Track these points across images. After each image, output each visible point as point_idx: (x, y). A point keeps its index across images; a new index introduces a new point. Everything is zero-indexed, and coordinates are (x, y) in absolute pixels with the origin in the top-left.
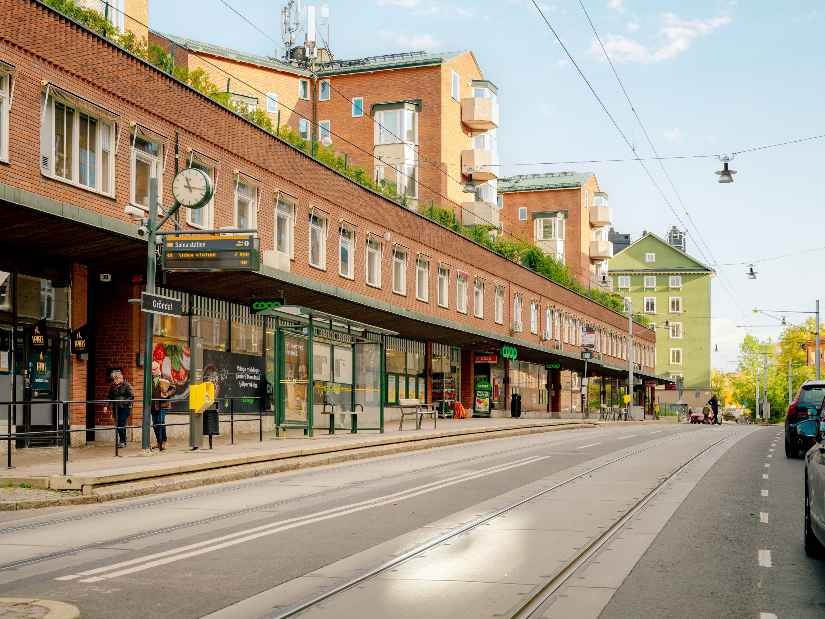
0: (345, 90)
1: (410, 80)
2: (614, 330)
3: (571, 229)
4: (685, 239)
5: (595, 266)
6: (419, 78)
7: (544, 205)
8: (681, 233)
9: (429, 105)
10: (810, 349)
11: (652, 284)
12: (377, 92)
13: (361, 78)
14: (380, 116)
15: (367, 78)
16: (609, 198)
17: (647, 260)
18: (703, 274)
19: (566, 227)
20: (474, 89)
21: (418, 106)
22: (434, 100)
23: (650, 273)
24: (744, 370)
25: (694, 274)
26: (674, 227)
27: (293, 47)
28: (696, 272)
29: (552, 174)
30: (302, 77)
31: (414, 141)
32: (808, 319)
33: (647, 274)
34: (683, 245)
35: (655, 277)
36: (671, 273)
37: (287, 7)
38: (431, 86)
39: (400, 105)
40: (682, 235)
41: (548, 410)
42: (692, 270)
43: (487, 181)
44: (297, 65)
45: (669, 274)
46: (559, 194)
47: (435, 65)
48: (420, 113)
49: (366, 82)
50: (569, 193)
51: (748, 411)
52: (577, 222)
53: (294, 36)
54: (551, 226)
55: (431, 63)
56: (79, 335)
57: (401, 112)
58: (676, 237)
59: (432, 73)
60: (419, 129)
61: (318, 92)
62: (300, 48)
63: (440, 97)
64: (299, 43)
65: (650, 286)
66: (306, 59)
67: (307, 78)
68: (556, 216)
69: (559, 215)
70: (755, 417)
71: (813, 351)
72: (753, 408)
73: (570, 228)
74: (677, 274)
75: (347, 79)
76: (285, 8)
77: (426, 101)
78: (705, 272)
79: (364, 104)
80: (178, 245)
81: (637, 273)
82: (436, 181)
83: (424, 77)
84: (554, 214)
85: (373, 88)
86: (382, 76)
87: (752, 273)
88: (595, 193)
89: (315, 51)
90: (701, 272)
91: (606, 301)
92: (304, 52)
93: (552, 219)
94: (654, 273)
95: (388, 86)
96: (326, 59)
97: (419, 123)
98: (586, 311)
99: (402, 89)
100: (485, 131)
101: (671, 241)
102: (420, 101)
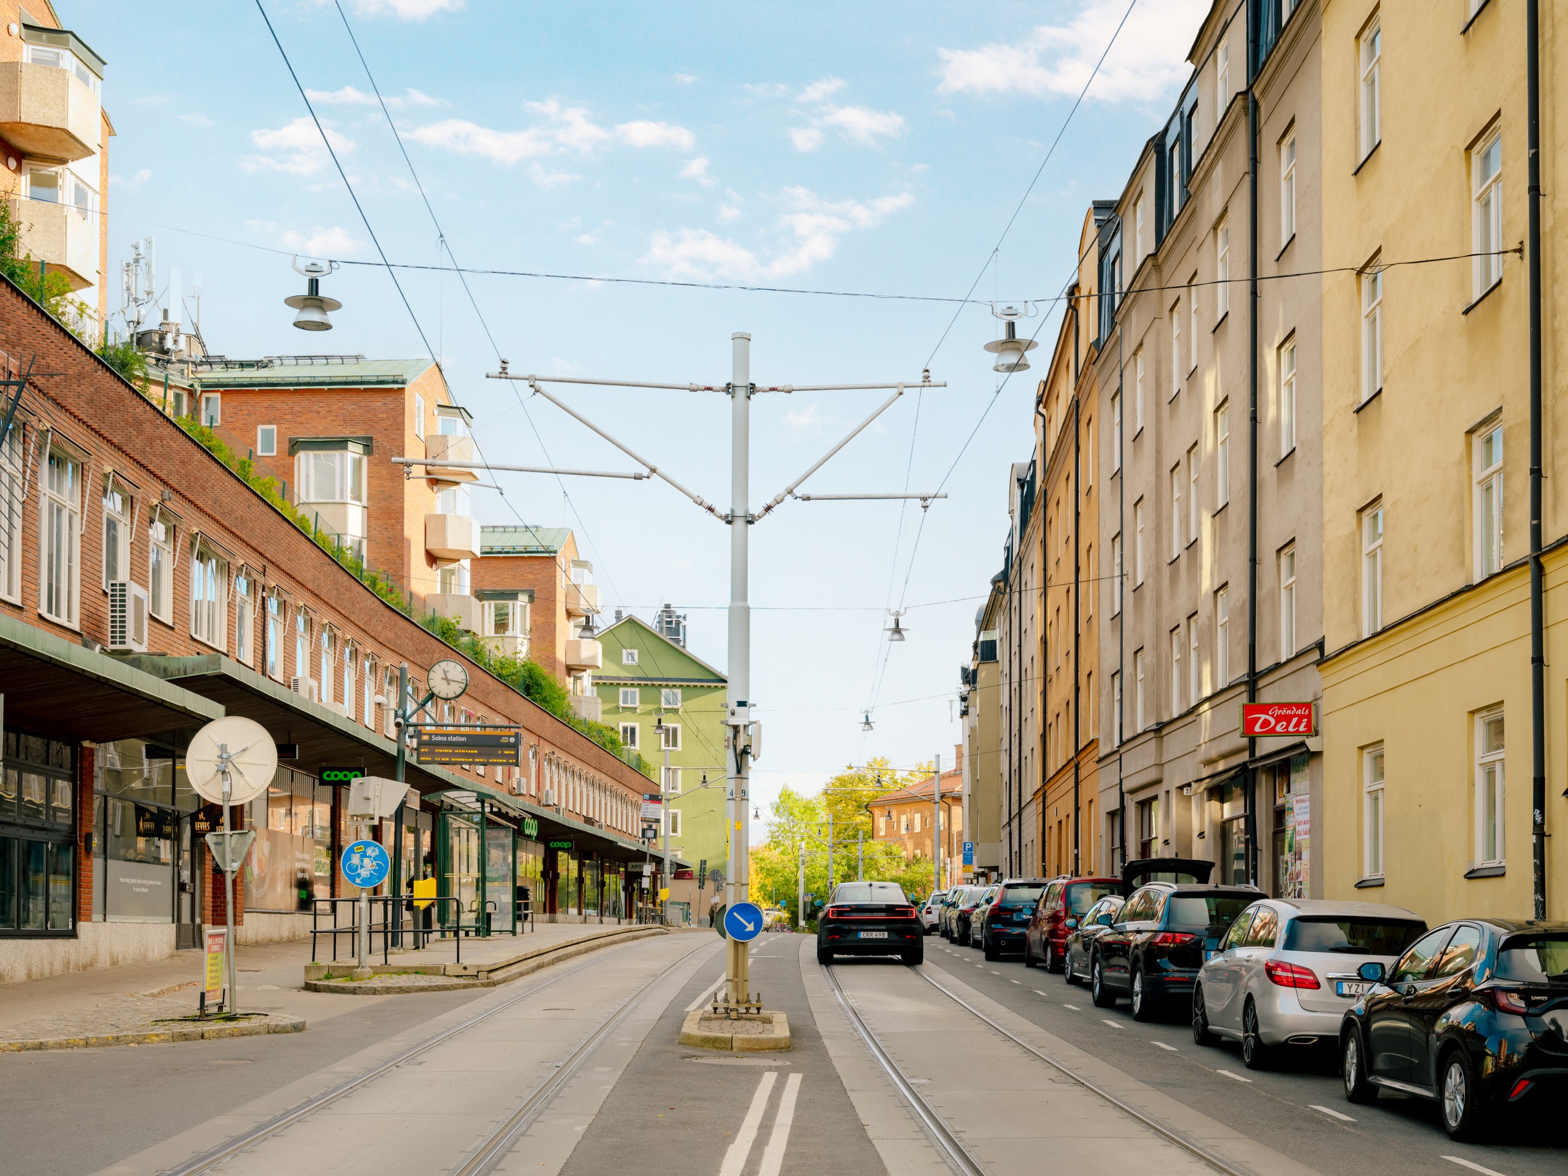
0: (245, 412)
1: (354, 407)
2: (616, 786)
3: (540, 620)
4: (684, 627)
5: (572, 679)
6: (369, 404)
7: (495, 579)
8: (678, 617)
9: (384, 448)
10: (877, 812)
11: (633, 702)
12: (299, 419)
13: (273, 397)
14: (306, 461)
15: (282, 398)
16: (594, 570)
17: (625, 661)
18: (716, 687)
19: (531, 616)
20: (440, 418)
21: (368, 448)
22: (393, 439)
23: (629, 682)
24: (778, 846)
25: (702, 686)
26: (668, 606)
27: (142, 329)
28: (706, 684)
29: (504, 527)
30: (176, 387)
31: (360, 500)
32: (871, 760)
33: (625, 685)
34: (681, 637)
35: (637, 690)
36: (664, 683)
37: (131, 262)
38: (388, 418)
39: (341, 444)
40: (681, 619)
41: (545, 911)
42: (699, 680)
43: (459, 560)
44: (154, 361)
45: (660, 685)
46: (520, 563)
47: (395, 386)
48: (371, 458)
49: (282, 403)
50: (537, 562)
51: (785, 915)
52: (549, 609)
53: (143, 311)
54: (507, 614)
55: (388, 383)
56: (201, 816)
57: (342, 455)
58: (671, 622)
59: (389, 399)
60: (369, 482)
61: (200, 411)
62: (156, 332)
63: (403, 436)
64: (151, 323)
65: (629, 705)
66: (166, 352)
67: (184, 389)
68: (516, 599)
69: (521, 597)
70: (797, 924)
71: (882, 816)
72: (794, 909)
73: (538, 618)
74: (674, 686)
75: (250, 396)
76: (128, 265)
77: (380, 440)
78: (720, 685)
79: (278, 436)
80: (434, 738)
81: (608, 682)
82: (395, 564)
83: (377, 404)
84: (513, 596)
85: (292, 413)
86: (308, 396)
87: (867, 723)
88: (573, 561)
89: (182, 340)
90: (713, 684)
91: (604, 740)
92: (162, 338)
93: (510, 603)
94: (636, 682)
95: (318, 412)
96: (197, 354)
97: (368, 472)
98: (585, 758)
99: (341, 418)
100: (457, 483)
101: (661, 629)
102: (371, 439)
